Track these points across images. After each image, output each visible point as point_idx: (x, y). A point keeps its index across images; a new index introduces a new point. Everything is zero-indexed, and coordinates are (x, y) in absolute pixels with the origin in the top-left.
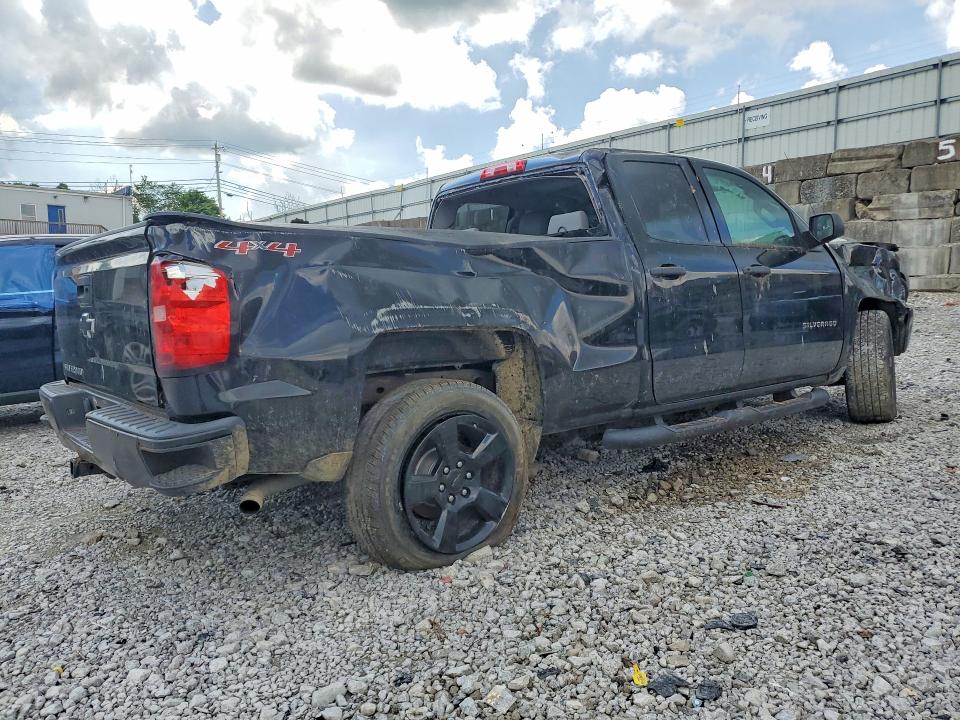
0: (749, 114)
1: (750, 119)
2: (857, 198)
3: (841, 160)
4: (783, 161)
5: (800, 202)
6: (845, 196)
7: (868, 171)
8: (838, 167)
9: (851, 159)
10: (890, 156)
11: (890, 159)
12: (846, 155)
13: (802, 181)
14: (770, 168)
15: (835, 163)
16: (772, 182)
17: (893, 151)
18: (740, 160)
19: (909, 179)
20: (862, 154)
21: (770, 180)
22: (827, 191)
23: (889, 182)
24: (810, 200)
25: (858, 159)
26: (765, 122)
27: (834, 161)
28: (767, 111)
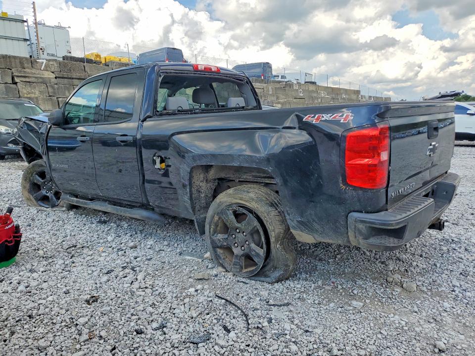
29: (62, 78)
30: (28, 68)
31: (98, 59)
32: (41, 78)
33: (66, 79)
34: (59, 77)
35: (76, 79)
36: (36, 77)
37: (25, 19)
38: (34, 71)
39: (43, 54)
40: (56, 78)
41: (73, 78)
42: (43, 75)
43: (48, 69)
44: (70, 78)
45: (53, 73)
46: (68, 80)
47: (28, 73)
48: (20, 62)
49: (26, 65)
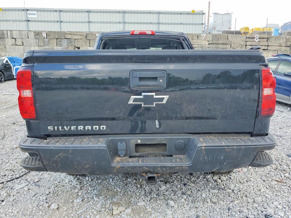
0: (28, 12)
1: (29, 14)
2: (75, 47)
3: (69, 34)
4: (50, 32)
5: (57, 46)
6: (72, 46)
7: (78, 39)
8: (69, 36)
9: (72, 35)
10: (84, 36)
11: (83, 36)
12: (70, 33)
13: (57, 39)
14: (45, 33)
15: (67, 35)
16: (47, 38)
17: (84, 34)
18: (27, 28)
19: (90, 43)
20: (75, 33)
21: (45, 37)
22: (66, 43)
23: (84, 43)
24: (61, 45)
25: (74, 35)
26: (36, 16)
27: (67, 34)
28: (35, 12)
29: (213, 44)
30: (195, 39)
31: (247, 31)
32: (200, 44)
33: (215, 45)
34: (211, 44)
35: (221, 44)
36: (198, 45)
37: (204, 13)
38: (198, 41)
39: (214, 31)
40: (209, 44)
41: (219, 44)
42: (202, 43)
43: (206, 39)
44: (217, 44)
45: (208, 41)
46: (216, 45)
47: (195, 42)
48: (192, 37)
49: (194, 38)
